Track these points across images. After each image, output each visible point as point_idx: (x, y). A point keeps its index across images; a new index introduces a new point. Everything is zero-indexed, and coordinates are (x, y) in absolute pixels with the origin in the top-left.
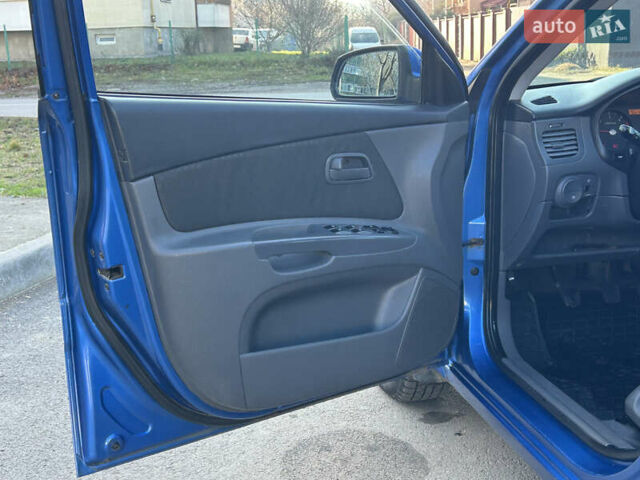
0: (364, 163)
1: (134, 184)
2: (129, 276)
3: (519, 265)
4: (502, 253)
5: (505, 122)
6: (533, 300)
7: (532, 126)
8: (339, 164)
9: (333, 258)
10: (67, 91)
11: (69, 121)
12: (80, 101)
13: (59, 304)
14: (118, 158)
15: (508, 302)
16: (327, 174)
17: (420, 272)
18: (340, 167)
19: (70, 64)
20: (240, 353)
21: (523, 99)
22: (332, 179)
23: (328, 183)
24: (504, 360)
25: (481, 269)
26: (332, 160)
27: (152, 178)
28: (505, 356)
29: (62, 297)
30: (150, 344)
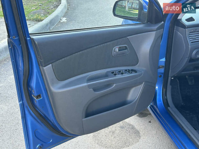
0: (126, 48)
1: (44, 68)
2: (43, 98)
3: (176, 75)
4: (170, 71)
5: (175, 26)
6: (178, 82)
7: (186, 30)
8: (117, 50)
9: (115, 85)
10: (18, 35)
11: (19, 45)
12: (23, 38)
13: (19, 103)
14: (38, 59)
15: (171, 86)
16: (113, 53)
17: (143, 83)
18: (118, 51)
19: (19, 26)
20: (82, 119)
21: (182, 19)
22: (114, 55)
23: (113, 56)
24: (169, 108)
25: (162, 75)
26: (115, 48)
27: (51, 65)
28: (169, 106)
29: (19, 101)
30: (51, 118)
